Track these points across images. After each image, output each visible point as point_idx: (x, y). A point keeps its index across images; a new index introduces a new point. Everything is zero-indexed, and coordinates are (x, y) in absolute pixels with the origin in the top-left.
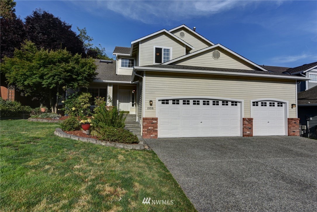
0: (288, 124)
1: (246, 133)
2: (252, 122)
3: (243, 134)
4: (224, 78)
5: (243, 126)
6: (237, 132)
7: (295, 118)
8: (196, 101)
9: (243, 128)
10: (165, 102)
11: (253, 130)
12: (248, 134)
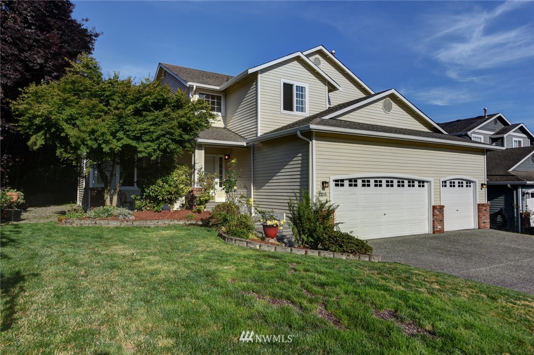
0: (478, 212)
1: (437, 227)
2: (443, 211)
3: (433, 229)
4: (411, 145)
5: (433, 218)
6: (425, 228)
7: (484, 203)
8: (377, 181)
9: (433, 221)
10: (340, 183)
11: (444, 224)
12: (439, 229)
